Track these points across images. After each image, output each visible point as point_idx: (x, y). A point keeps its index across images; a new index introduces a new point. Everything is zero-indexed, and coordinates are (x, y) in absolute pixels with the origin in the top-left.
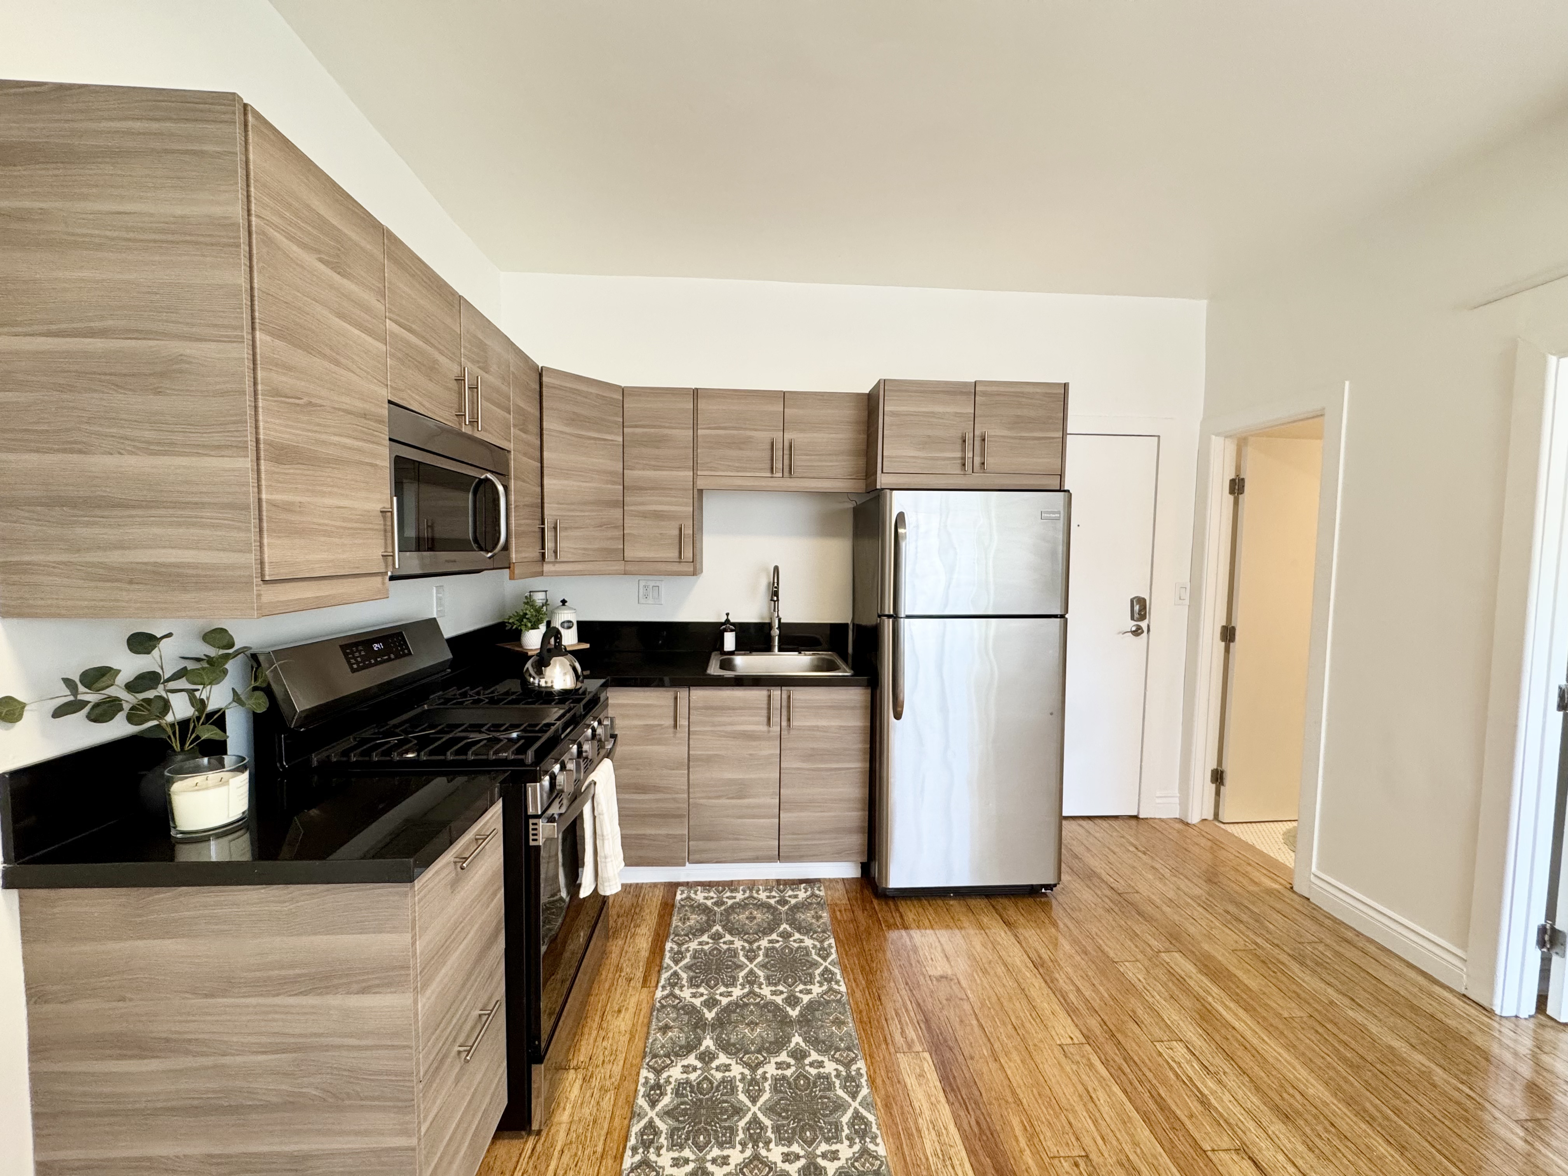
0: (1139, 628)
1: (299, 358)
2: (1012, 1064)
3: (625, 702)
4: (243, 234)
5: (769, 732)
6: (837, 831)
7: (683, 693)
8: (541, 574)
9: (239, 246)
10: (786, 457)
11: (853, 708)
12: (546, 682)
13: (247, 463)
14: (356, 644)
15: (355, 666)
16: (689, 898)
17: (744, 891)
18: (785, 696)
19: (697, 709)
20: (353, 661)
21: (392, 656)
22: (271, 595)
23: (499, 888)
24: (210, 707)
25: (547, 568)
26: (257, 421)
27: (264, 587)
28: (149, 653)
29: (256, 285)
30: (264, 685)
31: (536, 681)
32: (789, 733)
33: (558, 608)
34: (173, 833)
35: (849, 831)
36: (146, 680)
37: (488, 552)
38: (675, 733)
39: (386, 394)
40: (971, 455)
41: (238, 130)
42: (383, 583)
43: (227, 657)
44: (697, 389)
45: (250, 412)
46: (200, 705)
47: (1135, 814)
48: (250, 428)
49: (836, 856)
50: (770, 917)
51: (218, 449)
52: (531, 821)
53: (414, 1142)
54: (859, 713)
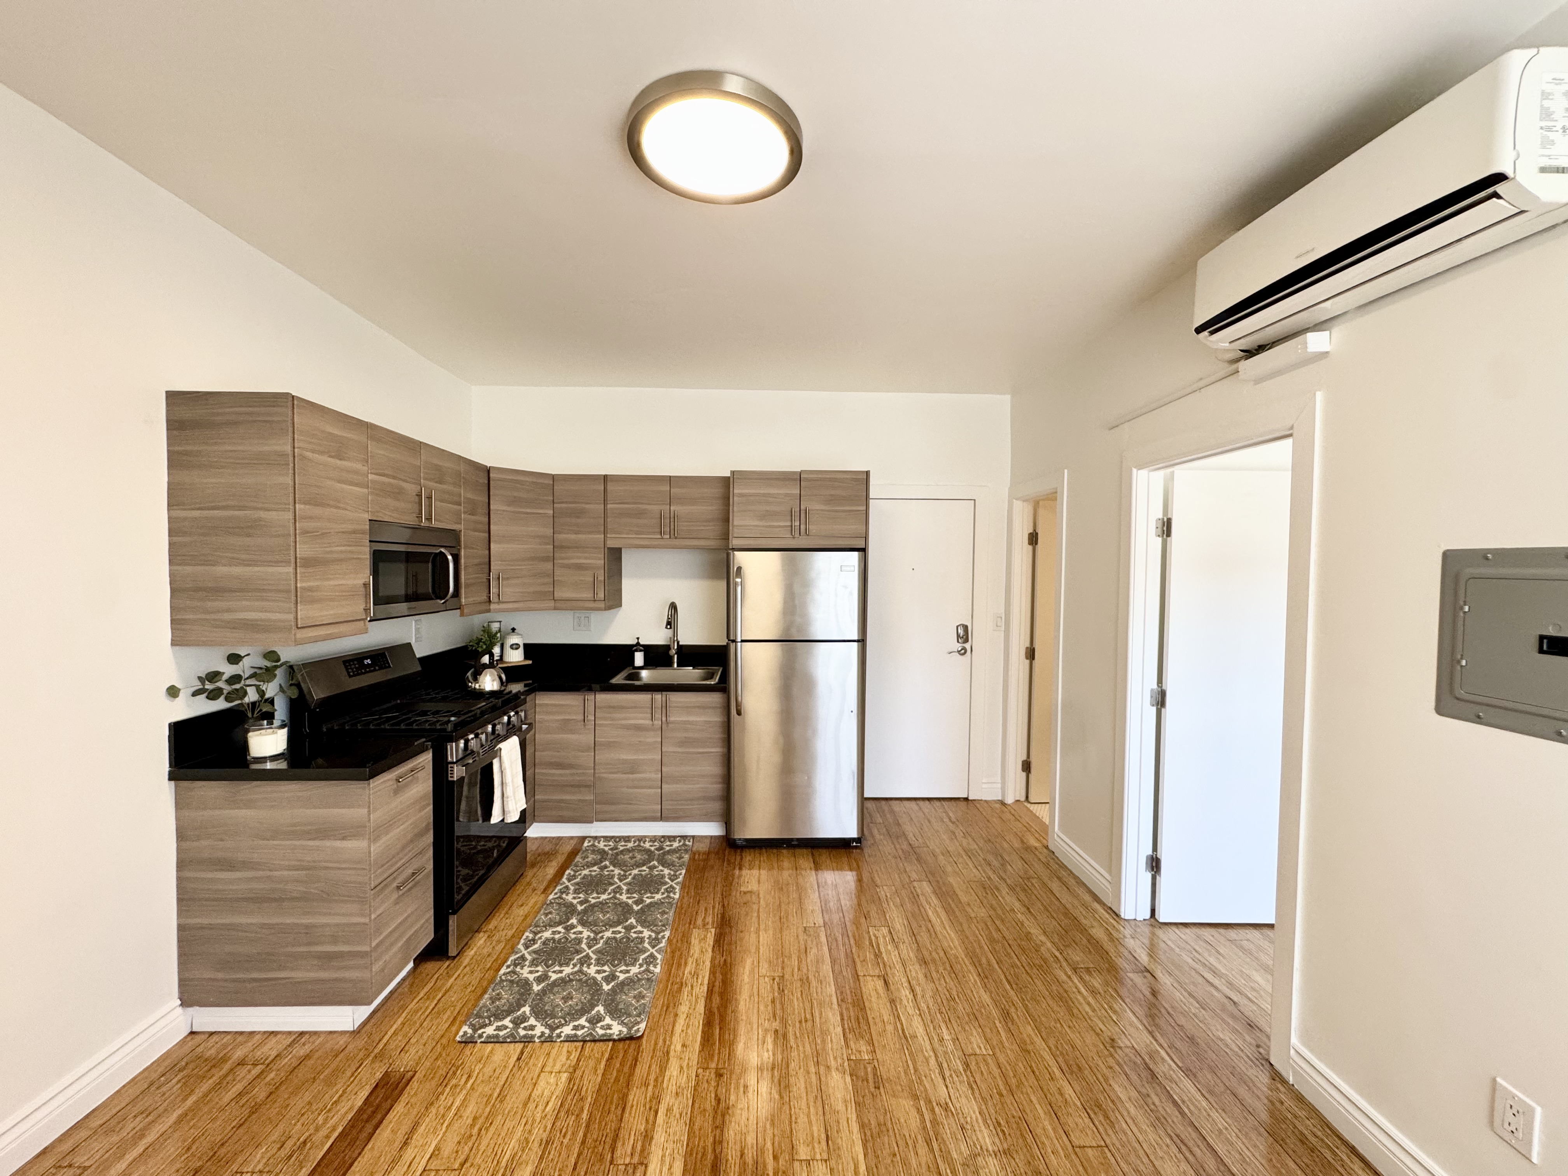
0: (964, 649)
1: (317, 511)
2: (766, 936)
3: (549, 702)
4: (291, 458)
5: (653, 725)
6: (705, 798)
7: (590, 697)
8: (489, 611)
9: (289, 465)
10: (672, 524)
11: (713, 708)
12: (480, 686)
13: (291, 569)
14: (353, 660)
15: (351, 674)
16: (593, 845)
17: (635, 842)
18: (664, 699)
19: (600, 708)
20: (350, 670)
21: (377, 668)
22: (301, 634)
23: (428, 805)
24: (267, 696)
25: (493, 606)
26: (296, 548)
27: (298, 631)
28: (237, 664)
29: (297, 482)
30: (296, 683)
31: (473, 686)
32: (667, 726)
33: (508, 634)
34: (248, 757)
35: (712, 799)
36: (235, 679)
37: (441, 599)
38: (585, 725)
39: (367, 516)
40: (797, 523)
41: (290, 409)
42: (365, 625)
43: (276, 667)
44: (607, 475)
45: (292, 544)
46: (262, 693)
47: (966, 796)
48: (292, 553)
49: (705, 817)
50: (647, 857)
51: (277, 563)
52: (449, 766)
53: (367, 920)
54: (719, 711)
